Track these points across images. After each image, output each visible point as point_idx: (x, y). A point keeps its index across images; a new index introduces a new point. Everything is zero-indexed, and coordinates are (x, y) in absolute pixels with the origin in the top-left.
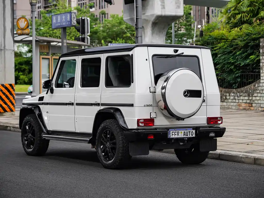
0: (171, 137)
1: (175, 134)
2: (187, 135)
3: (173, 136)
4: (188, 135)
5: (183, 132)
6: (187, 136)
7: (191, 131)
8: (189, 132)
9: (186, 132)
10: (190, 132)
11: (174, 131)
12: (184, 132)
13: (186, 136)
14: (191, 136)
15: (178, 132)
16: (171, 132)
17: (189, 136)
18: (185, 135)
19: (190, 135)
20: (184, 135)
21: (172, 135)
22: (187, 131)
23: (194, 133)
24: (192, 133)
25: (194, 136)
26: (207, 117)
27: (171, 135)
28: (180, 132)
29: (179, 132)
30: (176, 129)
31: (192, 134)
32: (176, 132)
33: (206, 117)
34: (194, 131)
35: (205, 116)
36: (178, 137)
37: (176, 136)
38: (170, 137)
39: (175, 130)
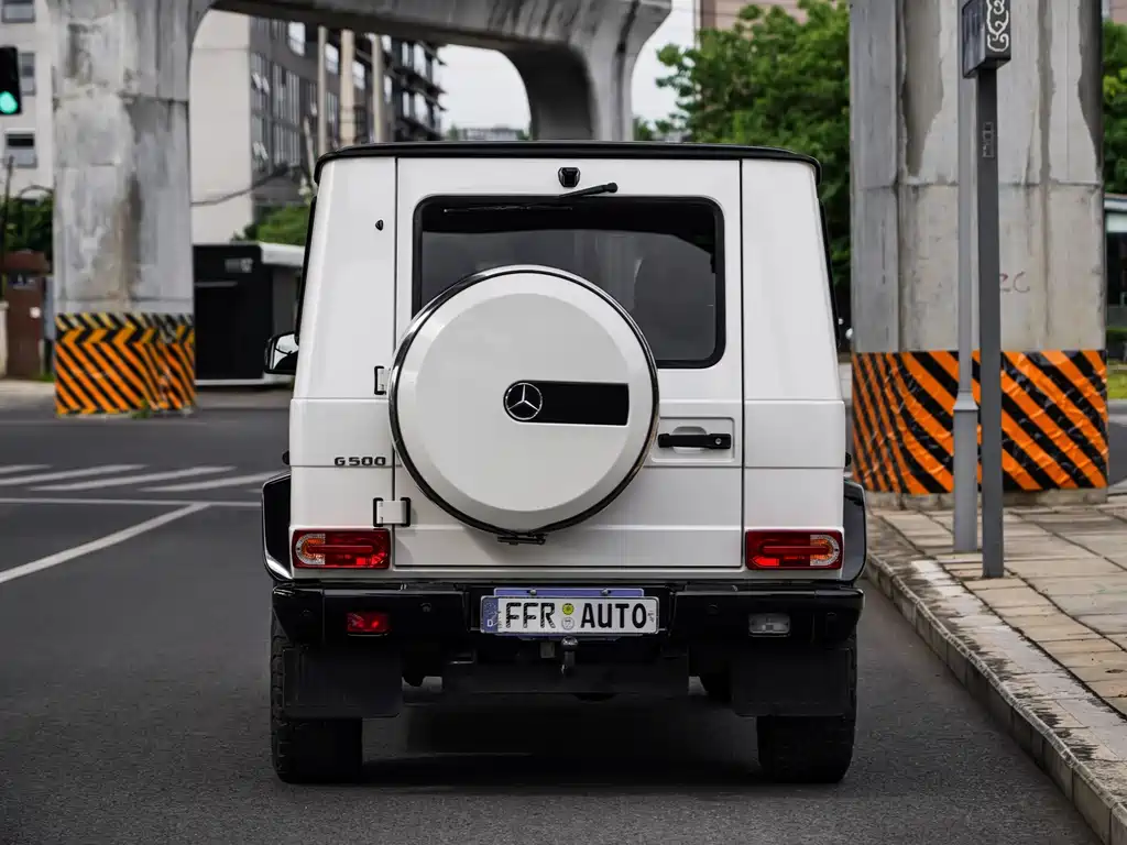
0: (503, 629)
1: (527, 617)
2: (605, 621)
3: (517, 627)
4: (609, 624)
6: (607, 630)
7: (632, 603)
8: (618, 606)
9: (600, 606)
10: (622, 607)
11: (523, 601)
12: (588, 606)
13: (598, 629)
14: (630, 628)
15: (543, 605)
16: (502, 604)
17: (615, 628)
18: (591, 621)
19: (622, 626)
20: (584, 621)
21: (510, 617)
22: (605, 603)
23: (654, 617)
24: (639, 611)
25: (651, 627)
26: (747, 529)
27: (502, 617)
28: (559, 603)
29: (552, 606)
30: (534, 591)
31: (639, 620)
32: (535, 605)
33: (739, 528)
34: (652, 605)
36: (547, 629)
37: (534, 627)
38: (496, 627)
39: (528, 592)
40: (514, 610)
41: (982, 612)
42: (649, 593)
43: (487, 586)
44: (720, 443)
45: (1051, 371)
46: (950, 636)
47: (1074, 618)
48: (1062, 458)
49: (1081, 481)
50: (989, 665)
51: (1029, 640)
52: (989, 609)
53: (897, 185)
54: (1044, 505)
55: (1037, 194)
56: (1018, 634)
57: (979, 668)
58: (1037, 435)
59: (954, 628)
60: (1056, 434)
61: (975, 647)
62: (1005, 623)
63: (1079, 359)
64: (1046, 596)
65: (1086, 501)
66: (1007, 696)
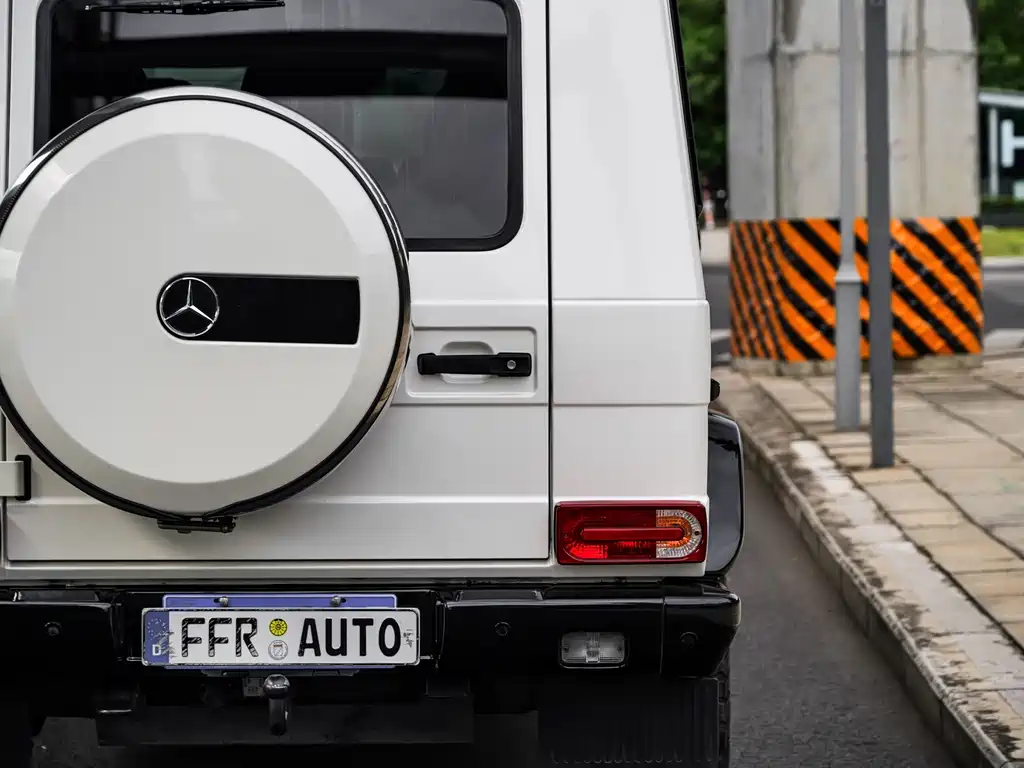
0: (176, 659)
1: (214, 641)
2: (336, 645)
3: (198, 656)
4: (343, 651)
5: (295, 620)
6: (339, 659)
7: (379, 618)
8: (356, 622)
9: (329, 623)
10: (363, 624)
11: (208, 616)
12: (310, 623)
13: (325, 659)
14: (375, 657)
15: (240, 622)
16: (176, 620)
17: (352, 657)
18: (315, 646)
19: (363, 652)
20: (304, 646)
21: (187, 641)
22: (336, 617)
23: (413, 638)
24: (390, 630)
25: (408, 655)
26: (557, 500)
27: (176, 641)
28: (264, 618)
29: (253, 622)
30: (223, 599)
31: (390, 643)
32: (227, 621)
34: (409, 620)
35: (538, 493)
36: (246, 659)
37: (226, 656)
38: (166, 656)
39: (217, 600)
40: (194, 631)
41: (877, 520)
42: (405, 602)
43: (152, 592)
44: (514, 366)
45: (928, 239)
46: (843, 559)
47: (987, 530)
48: (938, 326)
49: (956, 347)
50: (900, 616)
51: (939, 568)
52: (885, 515)
53: (773, 55)
54: (919, 371)
55: (912, 63)
56: (923, 559)
57: (887, 620)
58: (913, 302)
59: (847, 546)
60: (932, 301)
61: (877, 582)
62: (907, 538)
63: (954, 227)
64: (947, 496)
65: (962, 368)
66: (932, 679)
